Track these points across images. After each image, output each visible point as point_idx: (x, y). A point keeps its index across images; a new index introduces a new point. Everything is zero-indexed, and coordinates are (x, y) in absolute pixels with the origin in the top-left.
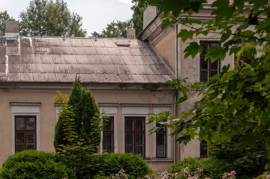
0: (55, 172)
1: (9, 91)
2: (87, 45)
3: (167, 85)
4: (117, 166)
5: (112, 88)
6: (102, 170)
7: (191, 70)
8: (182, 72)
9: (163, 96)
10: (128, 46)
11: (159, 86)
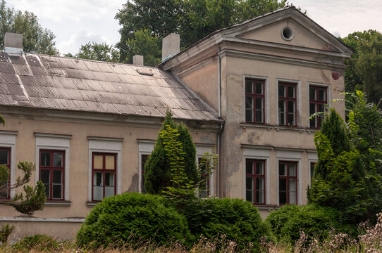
0: (170, 219)
1: (33, 119)
2: (106, 70)
3: (211, 122)
4: (232, 213)
5: (153, 123)
6: (214, 217)
7: (237, 109)
8: (228, 110)
9: (206, 134)
10: (152, 75)
11: (203, 124)
